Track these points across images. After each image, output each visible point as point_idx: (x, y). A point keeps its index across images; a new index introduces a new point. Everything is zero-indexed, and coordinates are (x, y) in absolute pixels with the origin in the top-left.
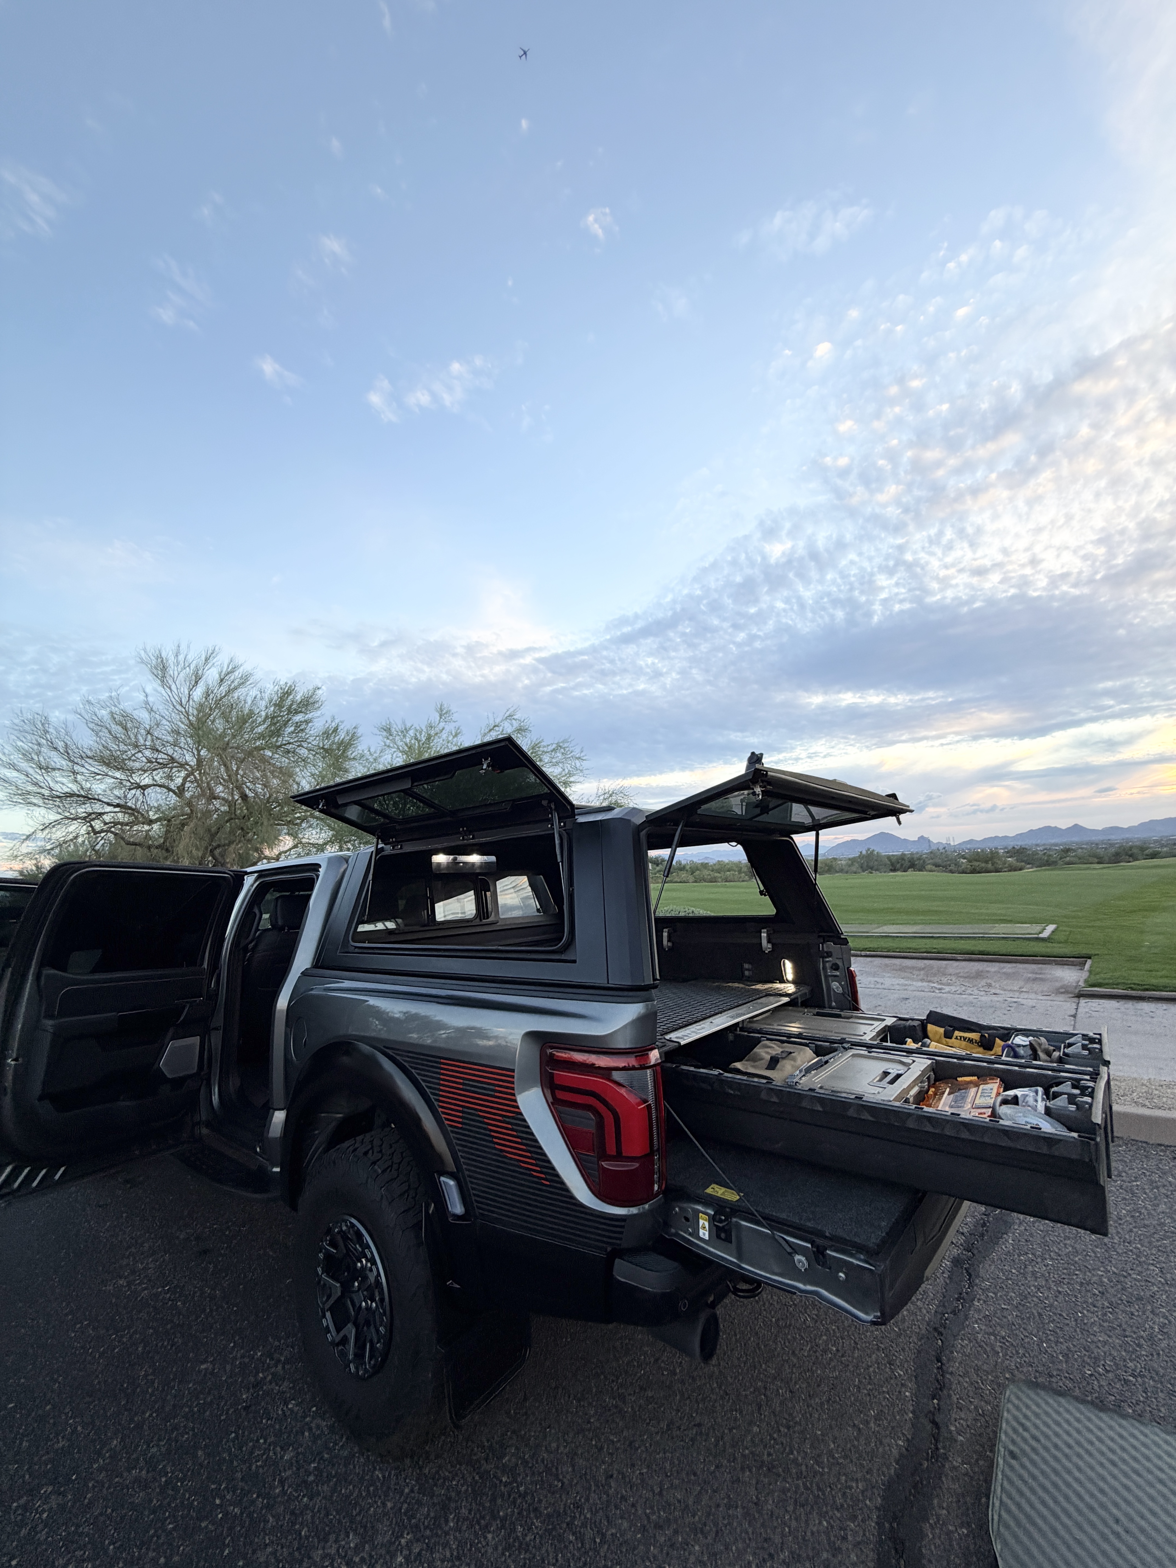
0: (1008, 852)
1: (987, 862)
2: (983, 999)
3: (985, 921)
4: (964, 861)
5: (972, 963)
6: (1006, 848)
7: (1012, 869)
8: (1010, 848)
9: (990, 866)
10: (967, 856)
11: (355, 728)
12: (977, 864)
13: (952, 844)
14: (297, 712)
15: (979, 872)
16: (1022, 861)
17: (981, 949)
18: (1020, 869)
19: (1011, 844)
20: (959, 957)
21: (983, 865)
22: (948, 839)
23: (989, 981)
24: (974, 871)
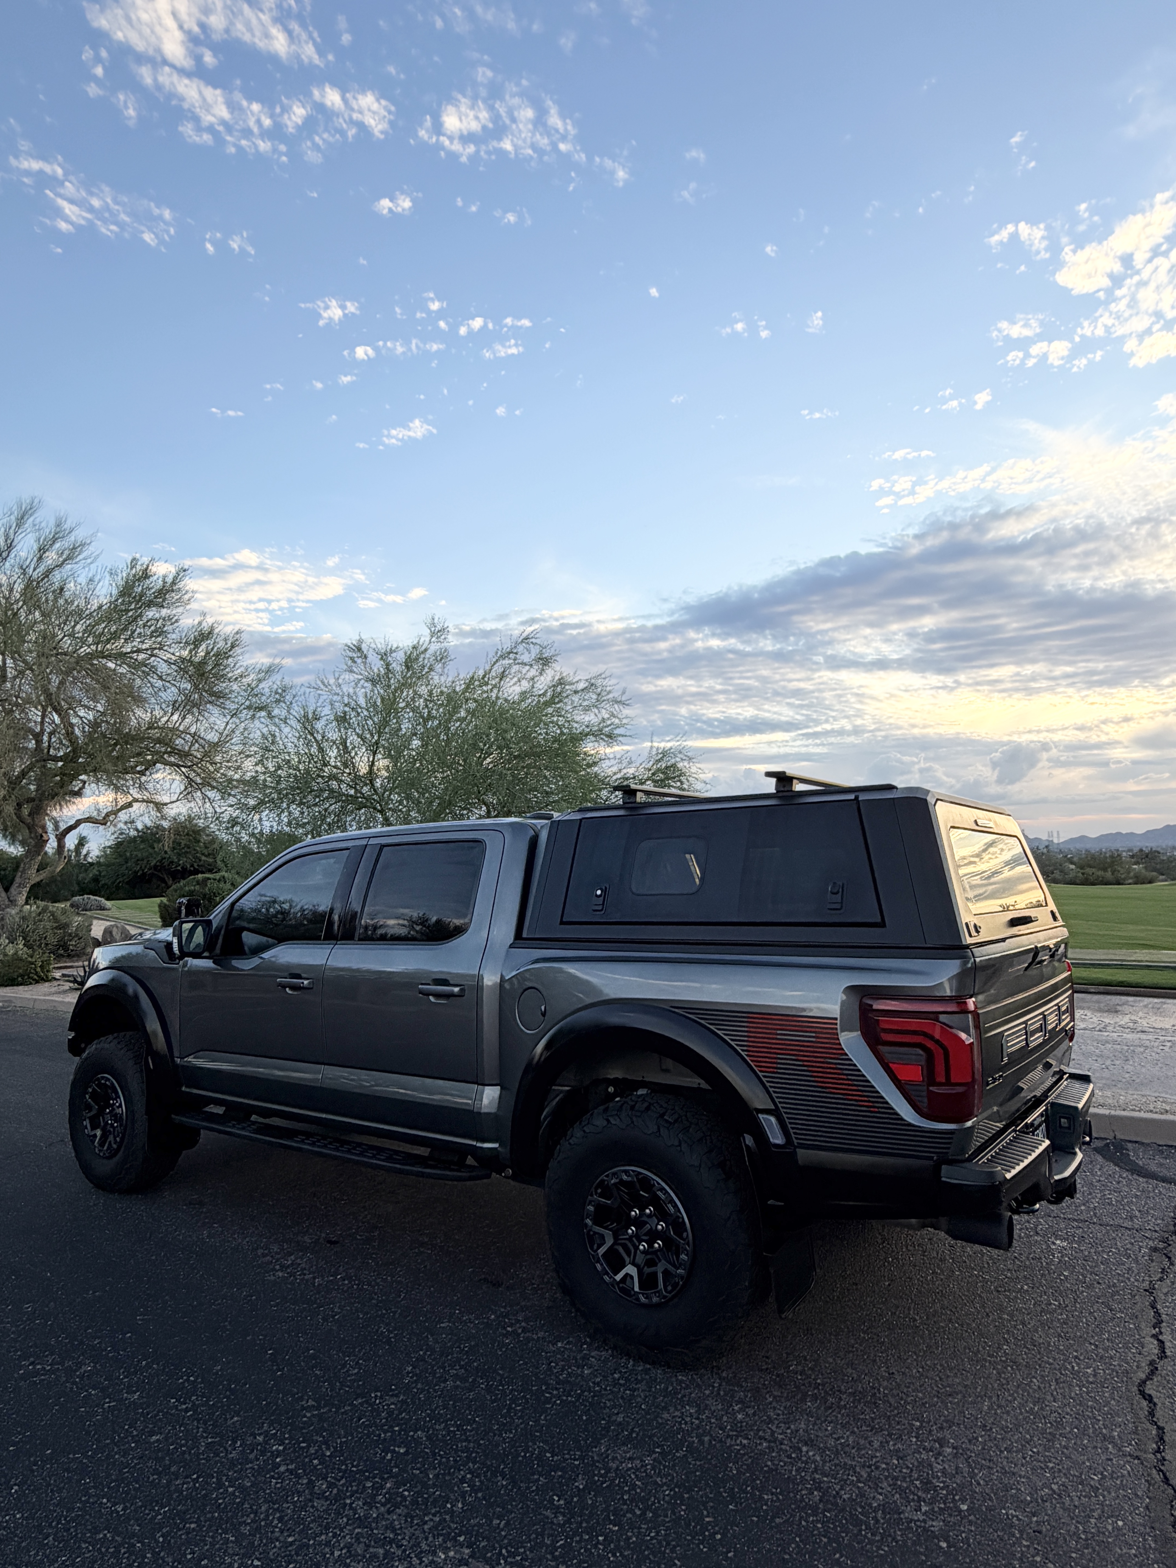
0: (1132, 857)
1: (1105, 870)
2: (1129, 1036)
3: (1121, 946)
4: (1072, 867)
5: (1109, 997)
6: (1129, 850)
7: (1139, 880)
8: (1136, 850)
9: (1109, 875)
10: (1075, 859)
11: (237, 633)
12: (1089, 871)
13: (1056, 841)
14: (150, 604)
15: (1093, 884)
16: (1154, 870)
17: (1121, 979)
18: (1150, 882)
19: (1137, 845)
20: (1092, 989)
21: (1100, 873)
22: (1050, 834)
23: (1133, 1018)
24: (1086, 882)
